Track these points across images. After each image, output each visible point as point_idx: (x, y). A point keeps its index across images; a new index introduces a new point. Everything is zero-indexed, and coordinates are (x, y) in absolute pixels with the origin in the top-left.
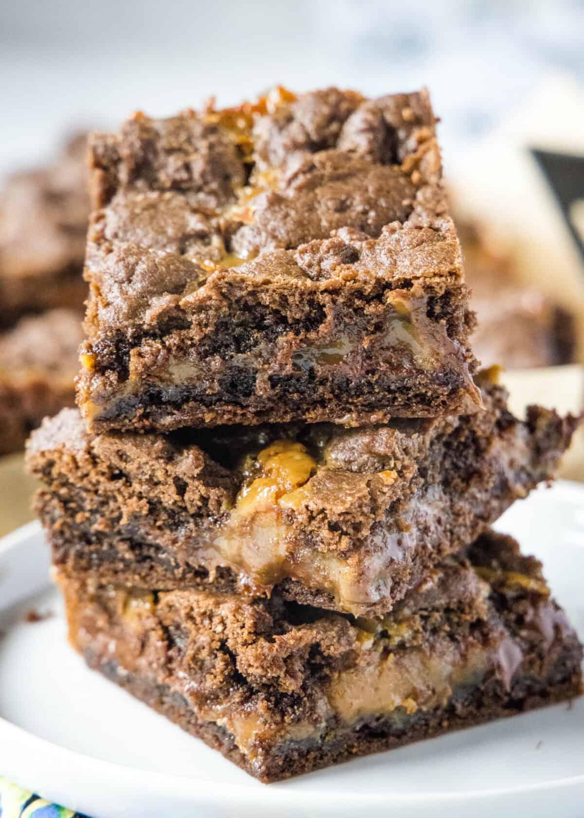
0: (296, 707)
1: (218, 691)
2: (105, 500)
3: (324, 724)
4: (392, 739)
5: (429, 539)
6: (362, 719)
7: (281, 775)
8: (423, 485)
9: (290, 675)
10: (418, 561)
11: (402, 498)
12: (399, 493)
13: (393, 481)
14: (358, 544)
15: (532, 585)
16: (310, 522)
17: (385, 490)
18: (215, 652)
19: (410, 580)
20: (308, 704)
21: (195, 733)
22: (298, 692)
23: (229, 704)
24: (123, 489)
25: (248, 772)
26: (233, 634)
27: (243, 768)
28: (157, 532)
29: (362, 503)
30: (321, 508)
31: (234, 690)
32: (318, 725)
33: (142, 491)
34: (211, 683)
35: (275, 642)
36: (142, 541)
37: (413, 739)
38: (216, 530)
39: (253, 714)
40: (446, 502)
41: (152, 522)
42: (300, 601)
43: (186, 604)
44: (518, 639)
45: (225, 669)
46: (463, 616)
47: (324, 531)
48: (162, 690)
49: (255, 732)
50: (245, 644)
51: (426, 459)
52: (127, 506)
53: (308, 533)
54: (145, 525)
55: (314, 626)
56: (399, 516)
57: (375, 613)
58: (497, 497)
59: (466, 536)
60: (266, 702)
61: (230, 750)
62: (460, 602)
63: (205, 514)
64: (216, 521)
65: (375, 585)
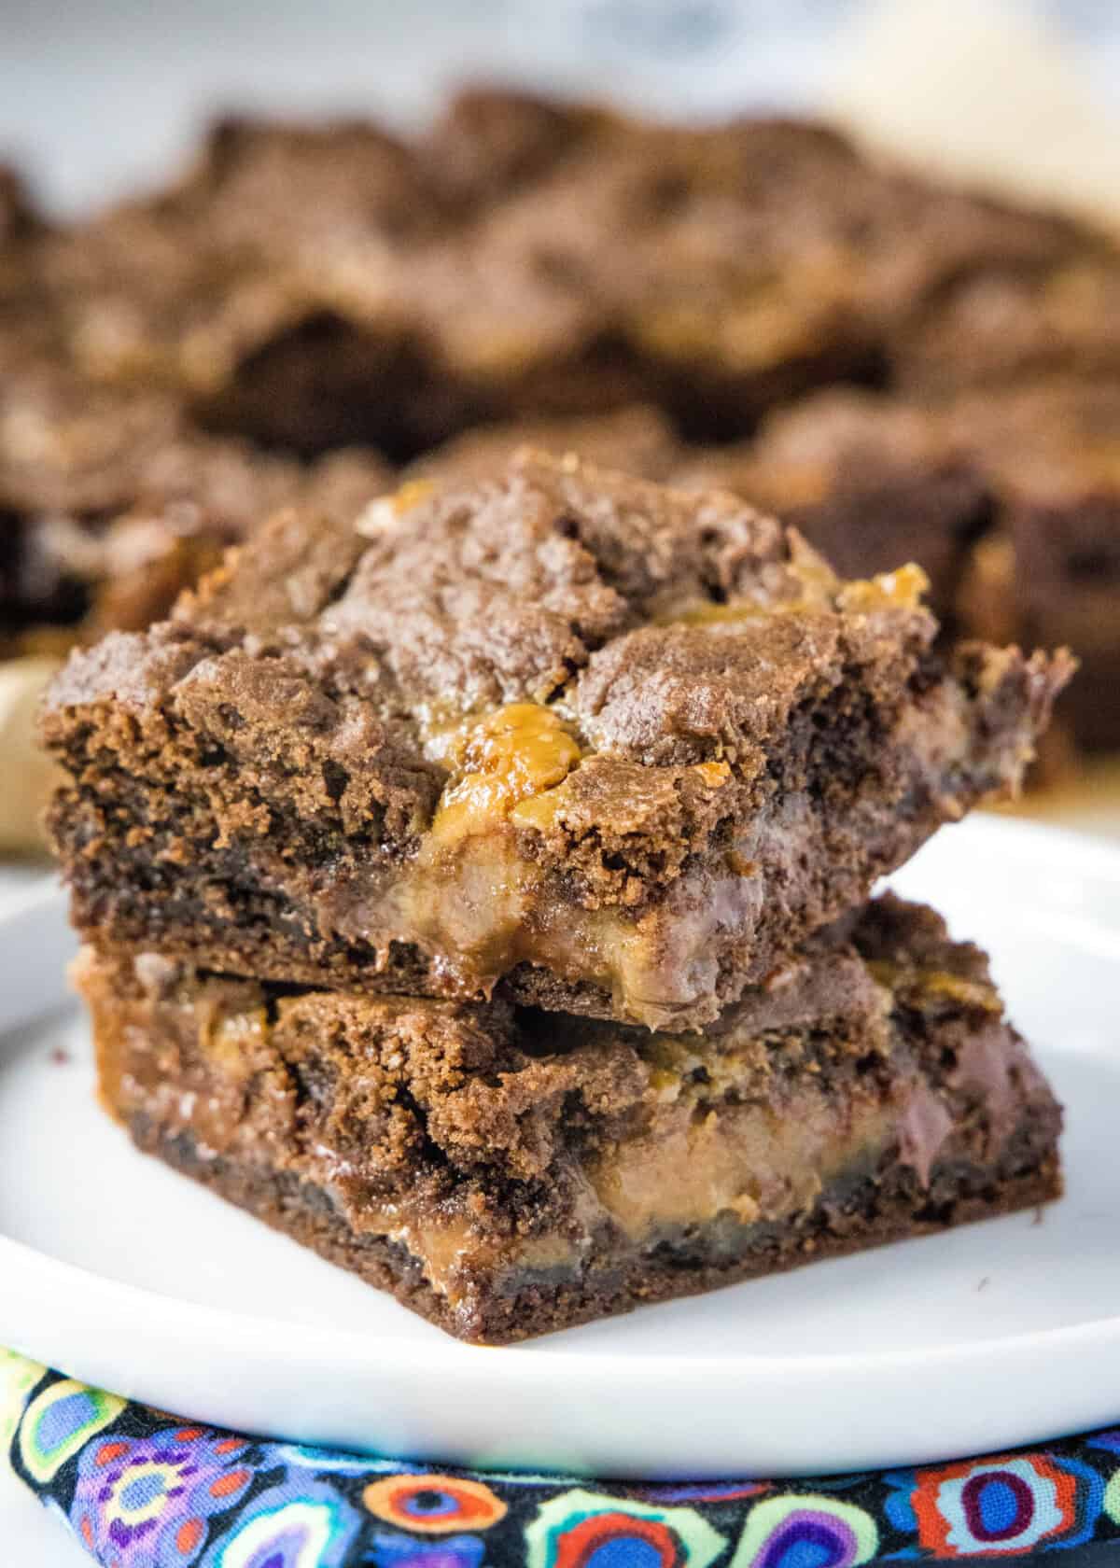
0: (537, 1206)
1: (394, 1176)
2: (186, 803)
3: (587, 1241)
4: (711, 1273)
5: (785, 893)
6: (656, 1232)
7: (506, 1334)
8: (776, 793)
9: (527, 1147)
10: (765, 933)
11: (739, 813)
12: (734, 803)
13: (723, 781)
14: (657, 894)
15: (970, 993)
16: (568, 854)
17: (709, 795)
18: (387, 1106)
19: (753, 966)
20: (560, 1200)
21: (344, 1262)
22: (542, 1178)
23: (412, 1201)
24: (223, 783)
25: (445, 1329)
26: (422, 1070)
27: (435, 1323)
28: (284, 869)
29: (667, 817)
30: (589, 824)
31: (423, 1174)
32: (577, 1241)
33: (259, 785)
34: (381, 1160)
35: (501, 1085)
36: (252, 887)
37: (752, 1274)
38: (394, 869)
39: (459, 1218)
40: (816, 827)
41: (274, 849)
42: (547, 1004)
43: (333, 1016)
44: (943, 1093)
45: (407, 1137)
46: (845, 1045)
47: (594, 869)
48: (282, 1182)
49: (461, 1252)
50: (445, 1089)
51: (779, 745)
52: (230, 816)
53: (565, 873)
54: (258, 855)
55: (571, 1059)
56: (731, 848)
57: (687, 1023)
58: (909, 819)
59: (852, 892)
60: (482, 1194)
61: (413, 1290)
62: (839, 1020)
63: (374, 837)
64: (395, 852)
65: (688, 970)
